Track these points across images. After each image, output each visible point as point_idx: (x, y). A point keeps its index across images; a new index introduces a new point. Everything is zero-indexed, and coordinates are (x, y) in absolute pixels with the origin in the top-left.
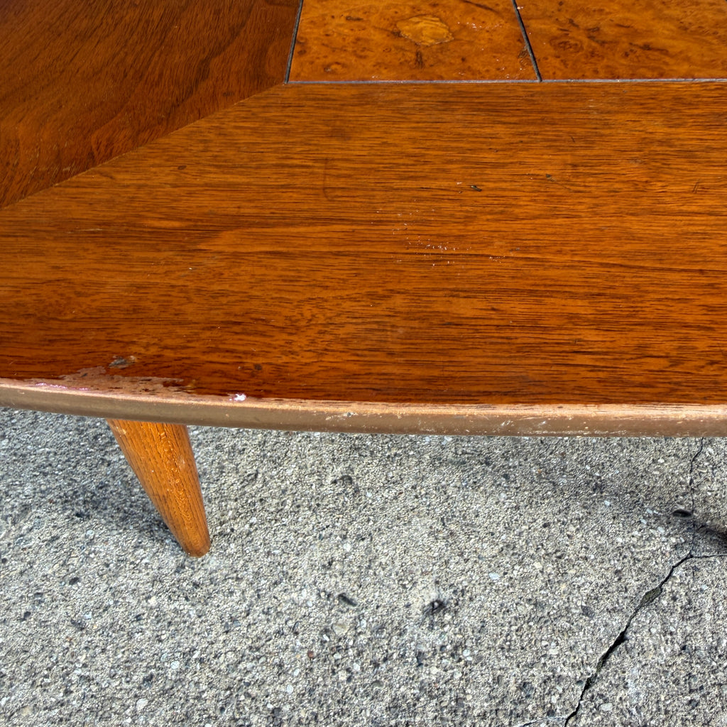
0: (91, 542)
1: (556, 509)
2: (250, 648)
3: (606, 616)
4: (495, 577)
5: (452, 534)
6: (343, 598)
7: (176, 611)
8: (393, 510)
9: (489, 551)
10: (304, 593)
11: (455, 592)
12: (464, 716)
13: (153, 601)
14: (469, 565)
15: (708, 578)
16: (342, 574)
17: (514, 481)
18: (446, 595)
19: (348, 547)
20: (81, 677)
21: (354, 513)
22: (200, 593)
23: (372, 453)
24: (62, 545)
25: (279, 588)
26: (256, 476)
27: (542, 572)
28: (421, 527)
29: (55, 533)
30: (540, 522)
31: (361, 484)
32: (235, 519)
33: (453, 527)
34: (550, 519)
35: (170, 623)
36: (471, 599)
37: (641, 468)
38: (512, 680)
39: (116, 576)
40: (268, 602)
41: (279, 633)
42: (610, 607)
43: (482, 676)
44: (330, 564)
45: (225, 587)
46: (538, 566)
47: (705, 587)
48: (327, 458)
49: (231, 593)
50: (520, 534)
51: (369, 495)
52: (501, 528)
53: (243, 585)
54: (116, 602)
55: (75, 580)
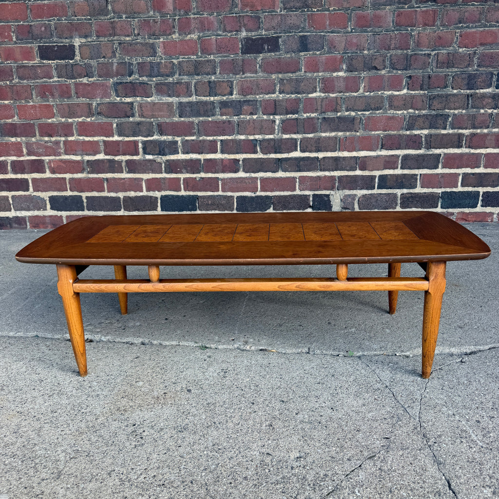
0: (184, 438)
5: (306, 440)
6: (268, 454)
7: (213, 455)
8: (286, 434)
9: (317, 444)
10: (255, 452)
11: (305, 454)
12: (305, 480)
13: (205, 452)
14: (311, 447)
16: (268, 448)
18: (303, 454)
19: (270, 442)
22: (221, 451)
24: (175, 438)
25: (247, 451)
27: (335, 450)
28: (295, 438)
29: (172, 435)
30: (337, 438)
31: (275, 427)
33: (306, 438)
34: (340, 438)
35: (211, 458)
36: (311, 455)
37: (374, 426)
40: (242, 454)
41: (247, 461)
43: (312, 473)
44: (264, 446)
49: (231, 452)
50: (329, 441)
52: (323, 439)
53: (235, 450)
54: (193, 452)
55: (180, 446)
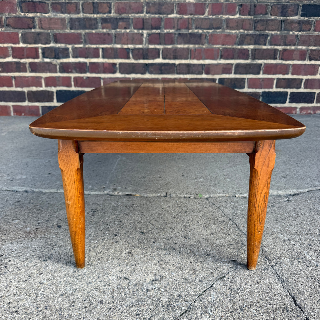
0: (47, 266)
1: (194, 260)
2: (95, 288)
3: (207, 282)
4: (173, 273)
5: (161, 264)
6: (125, 278)
7: (72, 281)
9: (172, 268)
10: (113, 277)
11: (160, 277)
13: (65, 279)
14: (166, 271)
15: (240, 274)
16: (125, 273)
17: (182, 253)
19: (128, 267)
20: (41, 294)
21: (131, 260)
22: (80, 277)
23: (138, 247)
24: (38, 267)
26: (101, 252)
27: (188, 273)
29: (36, 264)
30: (189, 262)
31: (134, 254)
32: (93, 261)
34: (192, 261)
35: (70, 283)
36: (165, 278)
37: (222, 251)
38: (176, 295)
39: (54, 273)
40: (101, 279)
41: (104, 286)
42: (208, 280)
44: (122, 271)
45: (89, 276)
46: (187, 271)
47: (238, 276)
48: (124, 248)
50: (182, 265)
51: (136, 256)
52: (177, 263)
54: (54, 279)
55: (41, 274)
